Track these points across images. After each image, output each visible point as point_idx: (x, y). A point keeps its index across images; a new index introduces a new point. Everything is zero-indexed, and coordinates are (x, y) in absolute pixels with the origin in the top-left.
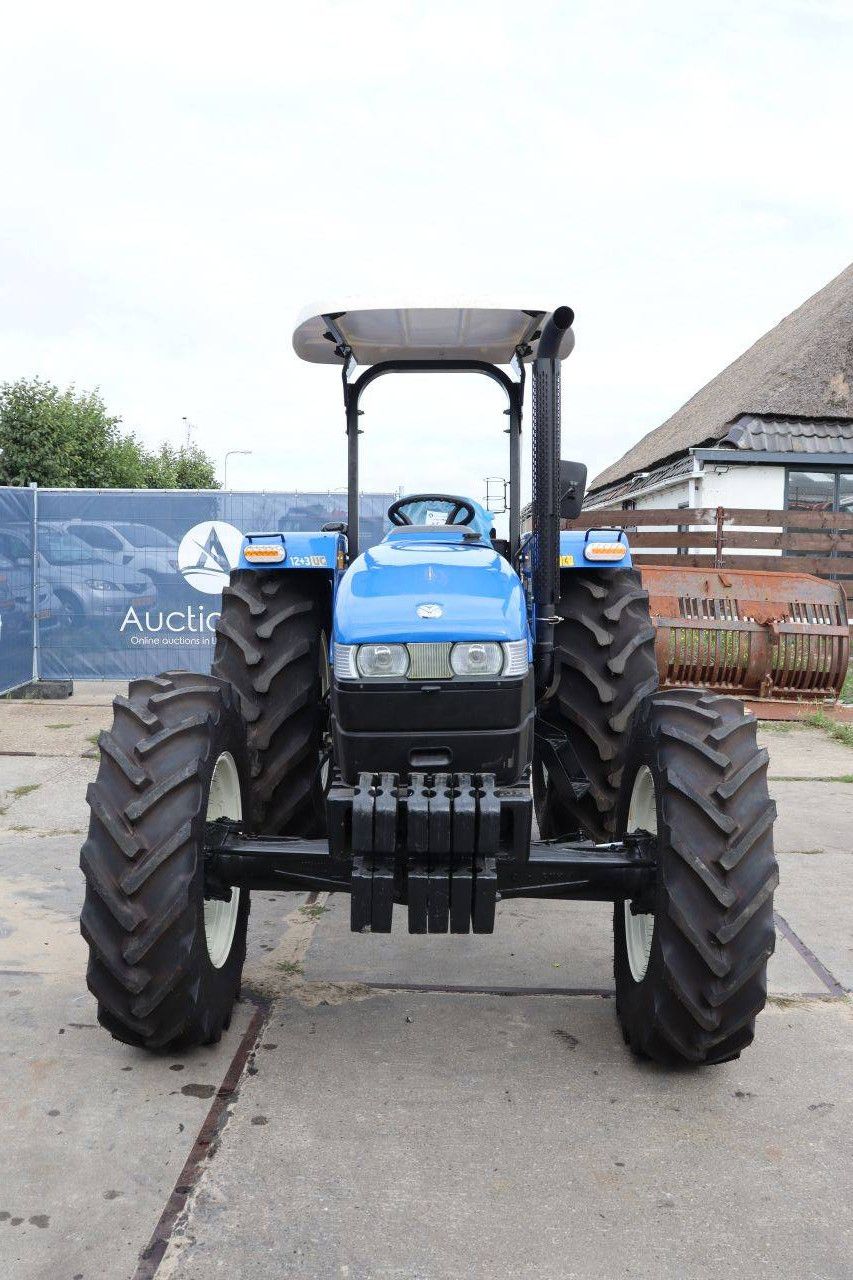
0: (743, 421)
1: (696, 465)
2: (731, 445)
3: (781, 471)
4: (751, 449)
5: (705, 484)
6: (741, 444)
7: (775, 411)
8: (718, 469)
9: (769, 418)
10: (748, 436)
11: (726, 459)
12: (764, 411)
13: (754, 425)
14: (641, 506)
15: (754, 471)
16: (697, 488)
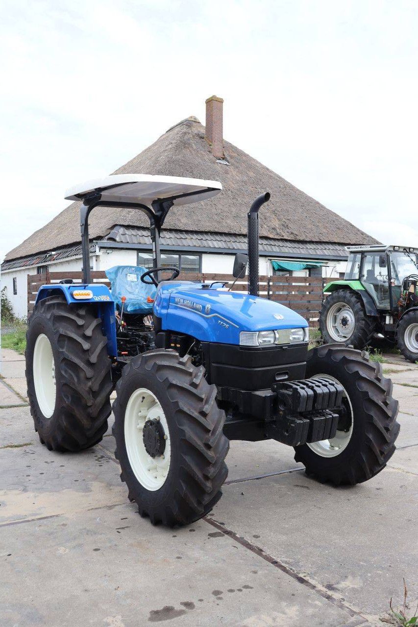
0: (117, 228)
1: (97, 249)
2: (114, 240)
3: (135, 253)
4: (122, 242)
5: (101, 258)
6: (117, 239)
7: (131, 224)
8: (108, 251)
9: (128, 227)
10: (120, 234)
11: (112, 246)
12: (126, 224)
13: (122, 230)
14: (52, 270)
15: (123, 252)
16: (96, 261)
